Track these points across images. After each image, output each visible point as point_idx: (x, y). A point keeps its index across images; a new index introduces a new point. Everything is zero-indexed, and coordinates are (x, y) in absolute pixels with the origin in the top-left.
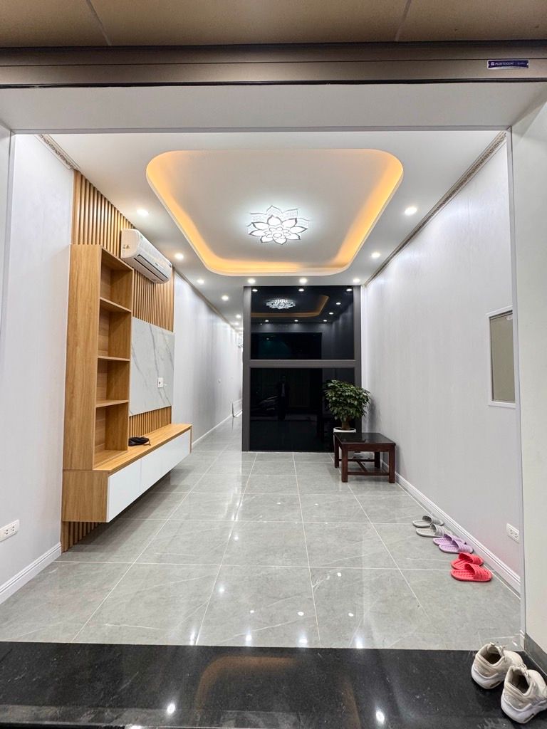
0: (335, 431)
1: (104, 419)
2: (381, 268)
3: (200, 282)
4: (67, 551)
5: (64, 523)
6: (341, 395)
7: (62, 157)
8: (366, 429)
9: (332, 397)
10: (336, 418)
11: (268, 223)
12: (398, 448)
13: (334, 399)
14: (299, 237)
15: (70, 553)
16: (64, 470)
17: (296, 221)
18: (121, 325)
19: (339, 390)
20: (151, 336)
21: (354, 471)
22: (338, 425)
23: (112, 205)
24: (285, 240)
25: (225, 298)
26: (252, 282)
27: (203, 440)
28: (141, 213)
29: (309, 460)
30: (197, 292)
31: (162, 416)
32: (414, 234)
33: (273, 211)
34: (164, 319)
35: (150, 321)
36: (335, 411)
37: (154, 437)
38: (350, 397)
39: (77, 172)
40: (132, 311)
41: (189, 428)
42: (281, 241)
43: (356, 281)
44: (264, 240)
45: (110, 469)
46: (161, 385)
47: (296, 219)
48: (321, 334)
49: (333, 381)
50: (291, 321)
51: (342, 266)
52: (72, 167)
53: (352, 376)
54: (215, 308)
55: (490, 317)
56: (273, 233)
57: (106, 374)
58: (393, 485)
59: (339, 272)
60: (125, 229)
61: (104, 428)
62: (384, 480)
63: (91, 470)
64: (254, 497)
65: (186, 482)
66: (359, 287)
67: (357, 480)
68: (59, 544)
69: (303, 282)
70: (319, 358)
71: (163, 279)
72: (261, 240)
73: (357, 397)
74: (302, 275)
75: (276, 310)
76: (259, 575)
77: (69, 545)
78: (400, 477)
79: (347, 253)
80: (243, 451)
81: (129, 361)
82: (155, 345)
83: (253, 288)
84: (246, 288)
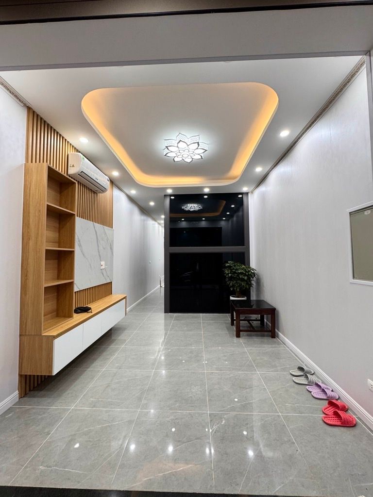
0: (232, 298)
1: (56, 294)
2: (263, 179)
3: (133, 192)
4: (24, 397)
5: (20, 376)
6: (235, 273)
7: (16, 96)
8: (253, 297)
9: (228, 274)
10: (232, 289)
11: (178, 147)
12: (278, 312)
13: (230, 275)
14: (201, 157)
15: (25, 398)
16: (20, 335)
17: (199, 145)
18: (68, 224)
19: (233, 269)
20: (95, 233)
21: (246, 329)
22: (233, 294)
23: (60, 135)
24: (191, 159)
25: (152, 204)
26: (170, 191)
27: (138, 305)
28: (83, 141)
29: (212, 320)
30: (131, 199)
31: (105, 289)
32: (287, 152)
33: (181, 137)
34: (105, 218)
35: (93, 221)
36: (231, 284)
37: (95, 307)
38: (242, 273)
39: (29, 109)
40: (75, 213)
41: (124, 298)
42: (189, 160)
43: (245, 189)
44: (176, 159)
45: (55, 334)
46: (103, 267)
47: (198, 143)
48: (221, 228)
49: (229, 262)
50: (200, 220)
51: (234, 178)
52: (25, 105)
53: (243, 258)
54: (145, 211)
55: (350, 213)
56: (182, 154)
57: (56, 261)
58: (274, 339)
59: (231, 183)
60: (71, 152)
61: (55, 302)
62: (267, 336)
63: (41, 335)
64: (170, 350)
66: (247, 193)
67: (248, 335)
68: (17, 392)
69: (207, 190)
70: (221, 245)
71: (103, 190)
72: (174, 160)
73: (247, 274)
74: (205, 185)
75: (189, 212)
76: (167, 419)
77: (26, 392)
78: (280, 334)
79: (238, 168)
80: (165, 313)
81: (74, 251)
82: (98, 238)
83: (171, 196)
84: (166, 196)
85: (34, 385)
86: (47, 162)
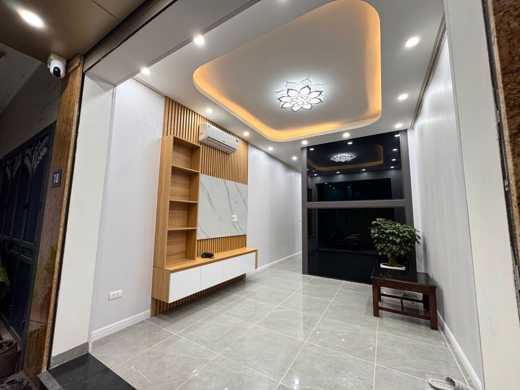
0: (382, 266)
1: (185, 239)
2: (416, 110)
3: (270, 149)
4: (154, 316)
5: (153, 298)
6: (384, 233)
9: (374, 234)
10: (380, 254)
11: (289, 96)
13: (376, 235)
14: (320, 100)
15: (154, 317)
16: (154, 267)
17: (310, 89)
18: (195, 181)
19: (382, 228)
20: (226, 189)
21: (390, 308)
22: (385, 260)
23: (192, 111)
24: (311, 106)
25: (295, 158)
26: (305, 143)
28: (209, 112)
29: (354, 290)
30: (272, 156)
31: (239, 241)
33: (289, 86)
34: (239, 176)
35: (225, 178)
36: (379, 247)
38: (393, 234)
39: (166, 97)
40: (200, 172)
41: (254, 251)
42: (309, 107)
43: (399, 126)
44: (295, 109)
45: (171, 269)
46: (235, 220)
47: (308, 86)
48: (390, 179)
49: (378, 219)
50: (358, 171)
51: (376, 116)
52: (163, 96)
53: (402, 215)
56: (296, 102)
57: (186, 212)
58: (435, 332)
59: (375, 121)
60: (200, 122)
61: (185, 245)
63: (164, 268)
64: (283, 311)
65: (250, 289)
66: (405, 131)
67: (393, 317)
68: (149, 311)
69: (346, 136)
71: (234, 150)
72: (292, 109)
73: (401, 235)
74: (346, 131)
75: (340, 163)
77: (156, 312)
79: (376, 102)
80: (303, 274)
81: (197, 203)
82: (230, 193)
83: (308, 148)
84: (303, 148)
85: (163, 309)
86: (174, 134)
